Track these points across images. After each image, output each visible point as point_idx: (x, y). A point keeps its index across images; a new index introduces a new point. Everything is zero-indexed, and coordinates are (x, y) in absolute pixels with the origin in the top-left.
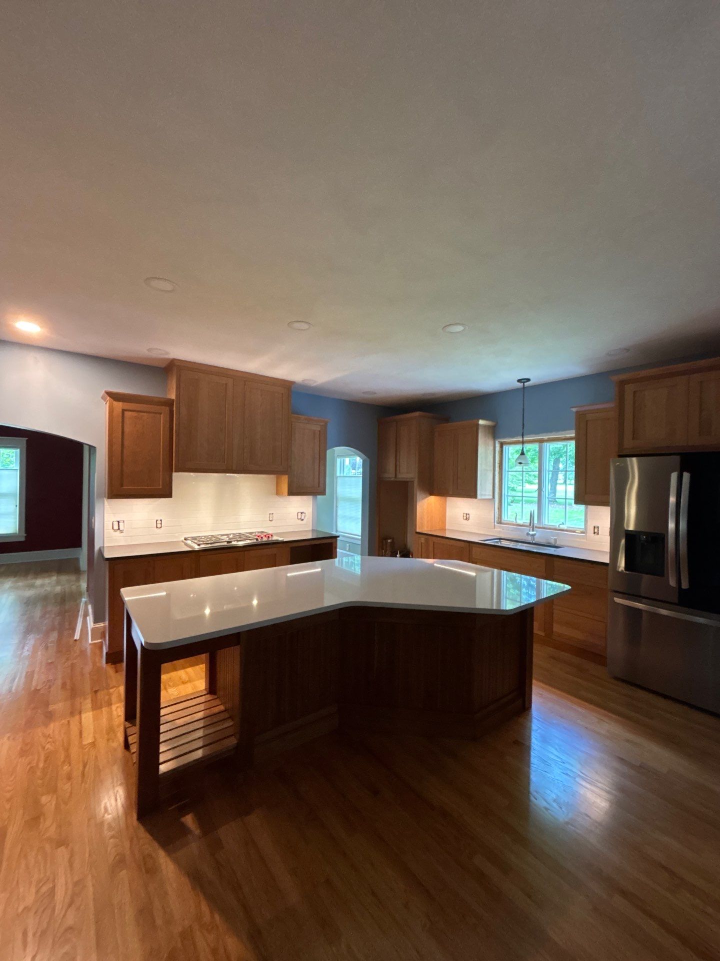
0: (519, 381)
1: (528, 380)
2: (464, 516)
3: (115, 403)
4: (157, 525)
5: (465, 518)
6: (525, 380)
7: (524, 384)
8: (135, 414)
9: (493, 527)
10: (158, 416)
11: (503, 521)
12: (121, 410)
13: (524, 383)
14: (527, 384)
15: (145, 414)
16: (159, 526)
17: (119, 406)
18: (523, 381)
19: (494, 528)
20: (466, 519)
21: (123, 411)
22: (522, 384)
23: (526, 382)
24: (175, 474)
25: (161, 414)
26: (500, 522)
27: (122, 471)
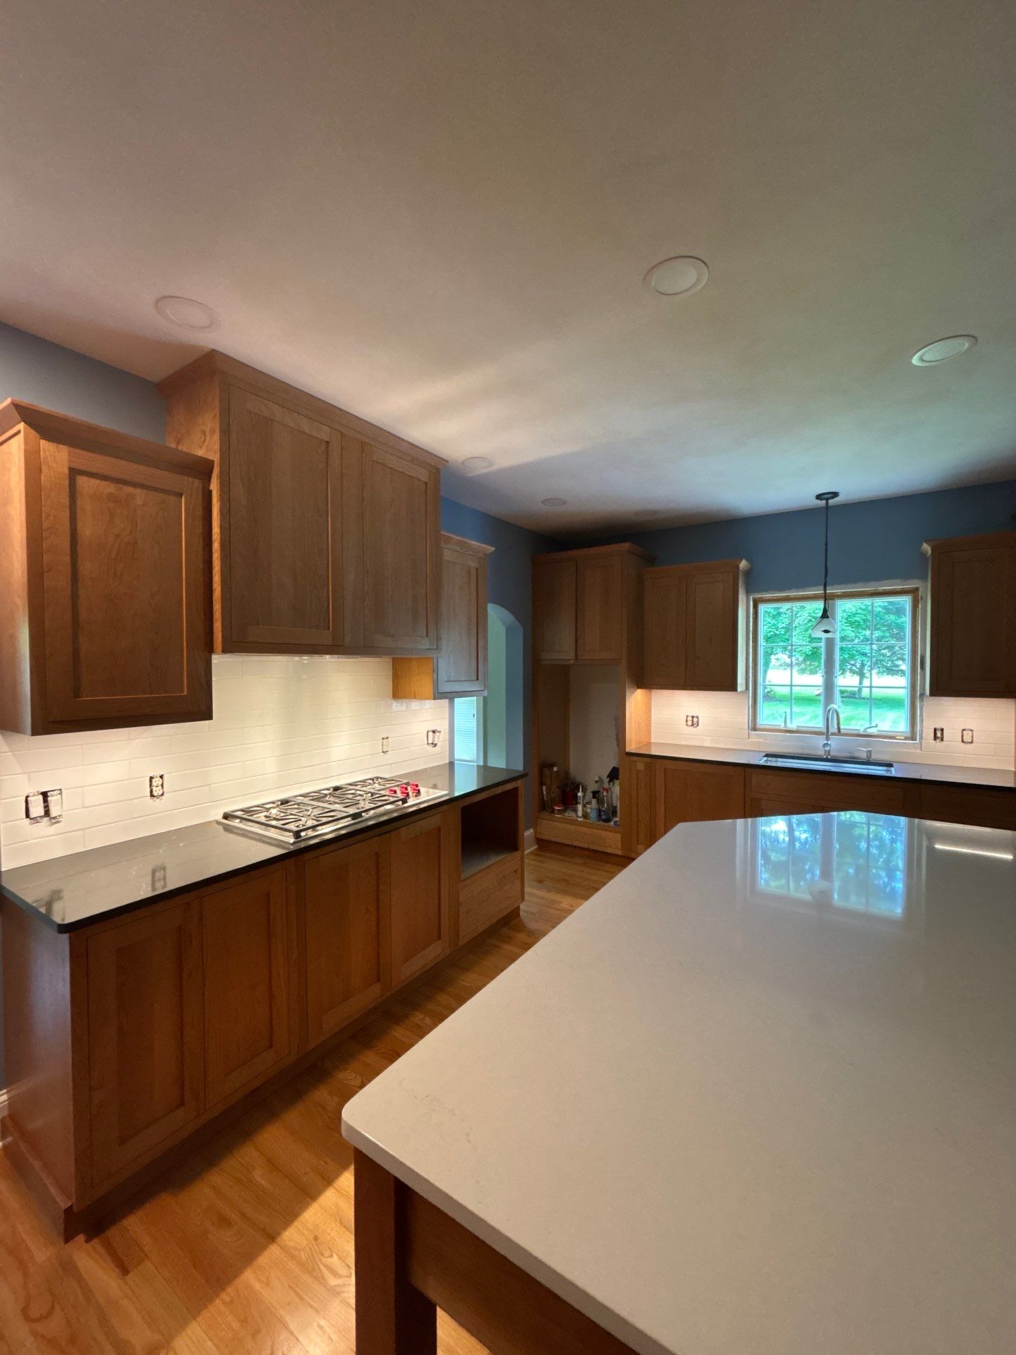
0: (819, 497)
1: (835, 495)
2: (687, 721)
3: (44, 444)
4: (151, 791)
5: (690, 723)
6: (830, 496)
7: (827, 502)
8: (108, 488)
9: (747, 736)
10: (173, 499)
11: (758, 726)
12: (67, 471)
13: (827, 499)
14: (831, 502)
15: (138, 491)
16: (157, 791)
17: (57, 457)
18: (826, 496)
19: (749, 738)
20: (693, 725)
21: (74, 473)
22: (824, 501)
23: (833, 498)
24: (217, 659)
25: (181, 495)
26: (754, 729)
27: (76, 653)
